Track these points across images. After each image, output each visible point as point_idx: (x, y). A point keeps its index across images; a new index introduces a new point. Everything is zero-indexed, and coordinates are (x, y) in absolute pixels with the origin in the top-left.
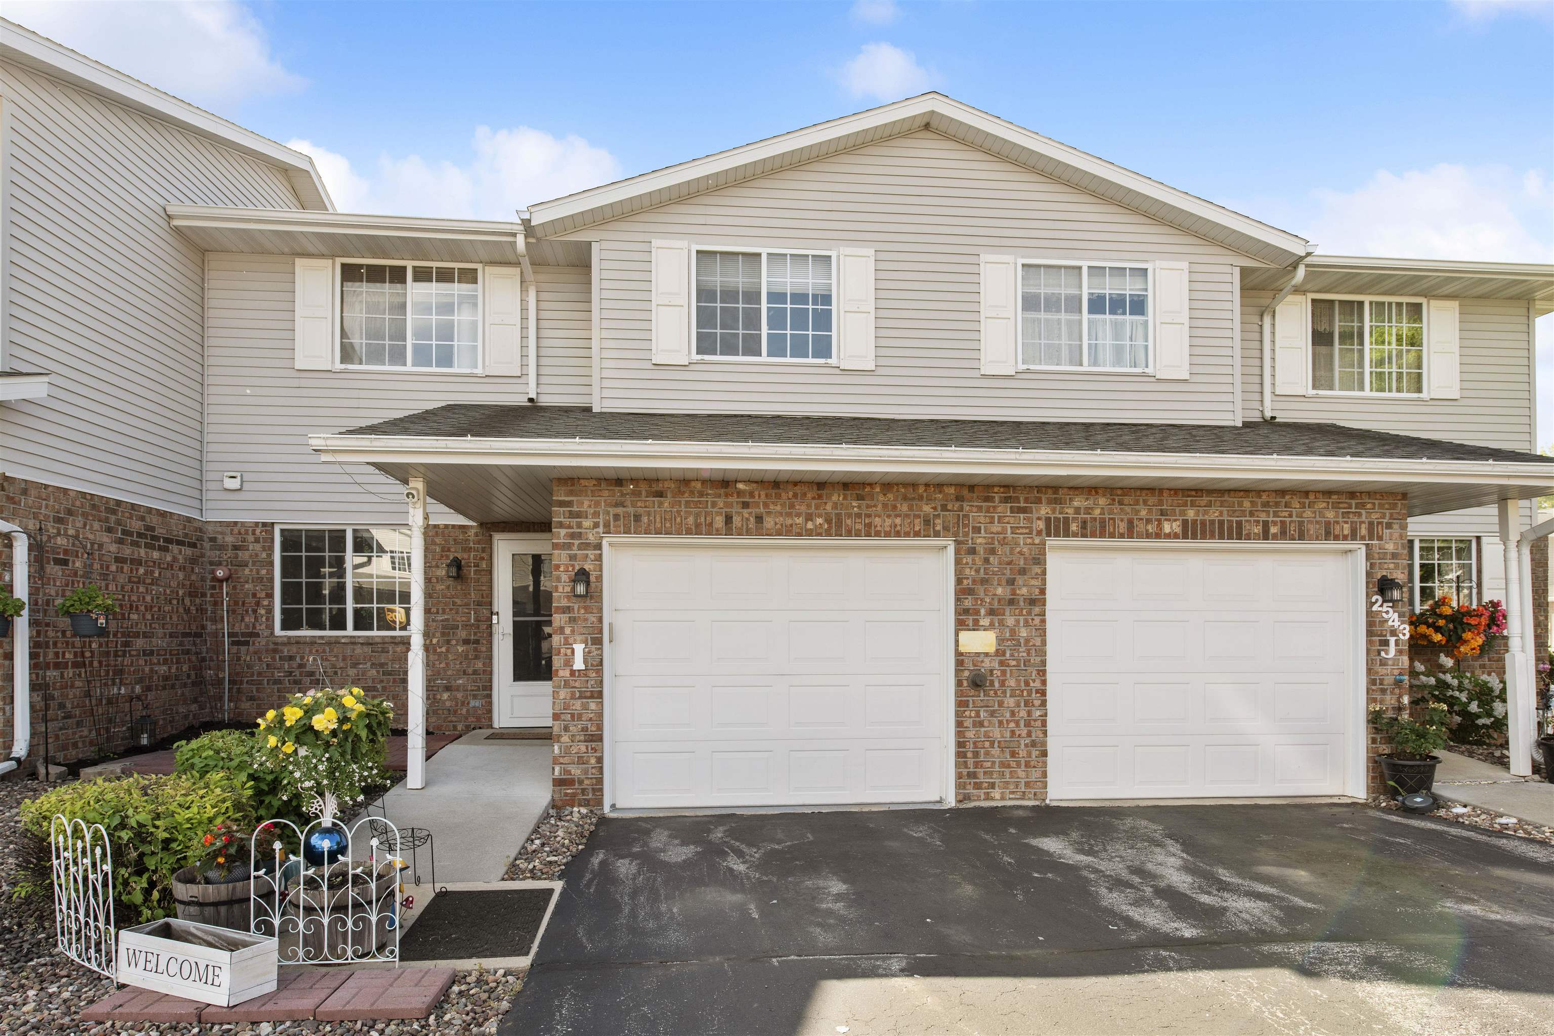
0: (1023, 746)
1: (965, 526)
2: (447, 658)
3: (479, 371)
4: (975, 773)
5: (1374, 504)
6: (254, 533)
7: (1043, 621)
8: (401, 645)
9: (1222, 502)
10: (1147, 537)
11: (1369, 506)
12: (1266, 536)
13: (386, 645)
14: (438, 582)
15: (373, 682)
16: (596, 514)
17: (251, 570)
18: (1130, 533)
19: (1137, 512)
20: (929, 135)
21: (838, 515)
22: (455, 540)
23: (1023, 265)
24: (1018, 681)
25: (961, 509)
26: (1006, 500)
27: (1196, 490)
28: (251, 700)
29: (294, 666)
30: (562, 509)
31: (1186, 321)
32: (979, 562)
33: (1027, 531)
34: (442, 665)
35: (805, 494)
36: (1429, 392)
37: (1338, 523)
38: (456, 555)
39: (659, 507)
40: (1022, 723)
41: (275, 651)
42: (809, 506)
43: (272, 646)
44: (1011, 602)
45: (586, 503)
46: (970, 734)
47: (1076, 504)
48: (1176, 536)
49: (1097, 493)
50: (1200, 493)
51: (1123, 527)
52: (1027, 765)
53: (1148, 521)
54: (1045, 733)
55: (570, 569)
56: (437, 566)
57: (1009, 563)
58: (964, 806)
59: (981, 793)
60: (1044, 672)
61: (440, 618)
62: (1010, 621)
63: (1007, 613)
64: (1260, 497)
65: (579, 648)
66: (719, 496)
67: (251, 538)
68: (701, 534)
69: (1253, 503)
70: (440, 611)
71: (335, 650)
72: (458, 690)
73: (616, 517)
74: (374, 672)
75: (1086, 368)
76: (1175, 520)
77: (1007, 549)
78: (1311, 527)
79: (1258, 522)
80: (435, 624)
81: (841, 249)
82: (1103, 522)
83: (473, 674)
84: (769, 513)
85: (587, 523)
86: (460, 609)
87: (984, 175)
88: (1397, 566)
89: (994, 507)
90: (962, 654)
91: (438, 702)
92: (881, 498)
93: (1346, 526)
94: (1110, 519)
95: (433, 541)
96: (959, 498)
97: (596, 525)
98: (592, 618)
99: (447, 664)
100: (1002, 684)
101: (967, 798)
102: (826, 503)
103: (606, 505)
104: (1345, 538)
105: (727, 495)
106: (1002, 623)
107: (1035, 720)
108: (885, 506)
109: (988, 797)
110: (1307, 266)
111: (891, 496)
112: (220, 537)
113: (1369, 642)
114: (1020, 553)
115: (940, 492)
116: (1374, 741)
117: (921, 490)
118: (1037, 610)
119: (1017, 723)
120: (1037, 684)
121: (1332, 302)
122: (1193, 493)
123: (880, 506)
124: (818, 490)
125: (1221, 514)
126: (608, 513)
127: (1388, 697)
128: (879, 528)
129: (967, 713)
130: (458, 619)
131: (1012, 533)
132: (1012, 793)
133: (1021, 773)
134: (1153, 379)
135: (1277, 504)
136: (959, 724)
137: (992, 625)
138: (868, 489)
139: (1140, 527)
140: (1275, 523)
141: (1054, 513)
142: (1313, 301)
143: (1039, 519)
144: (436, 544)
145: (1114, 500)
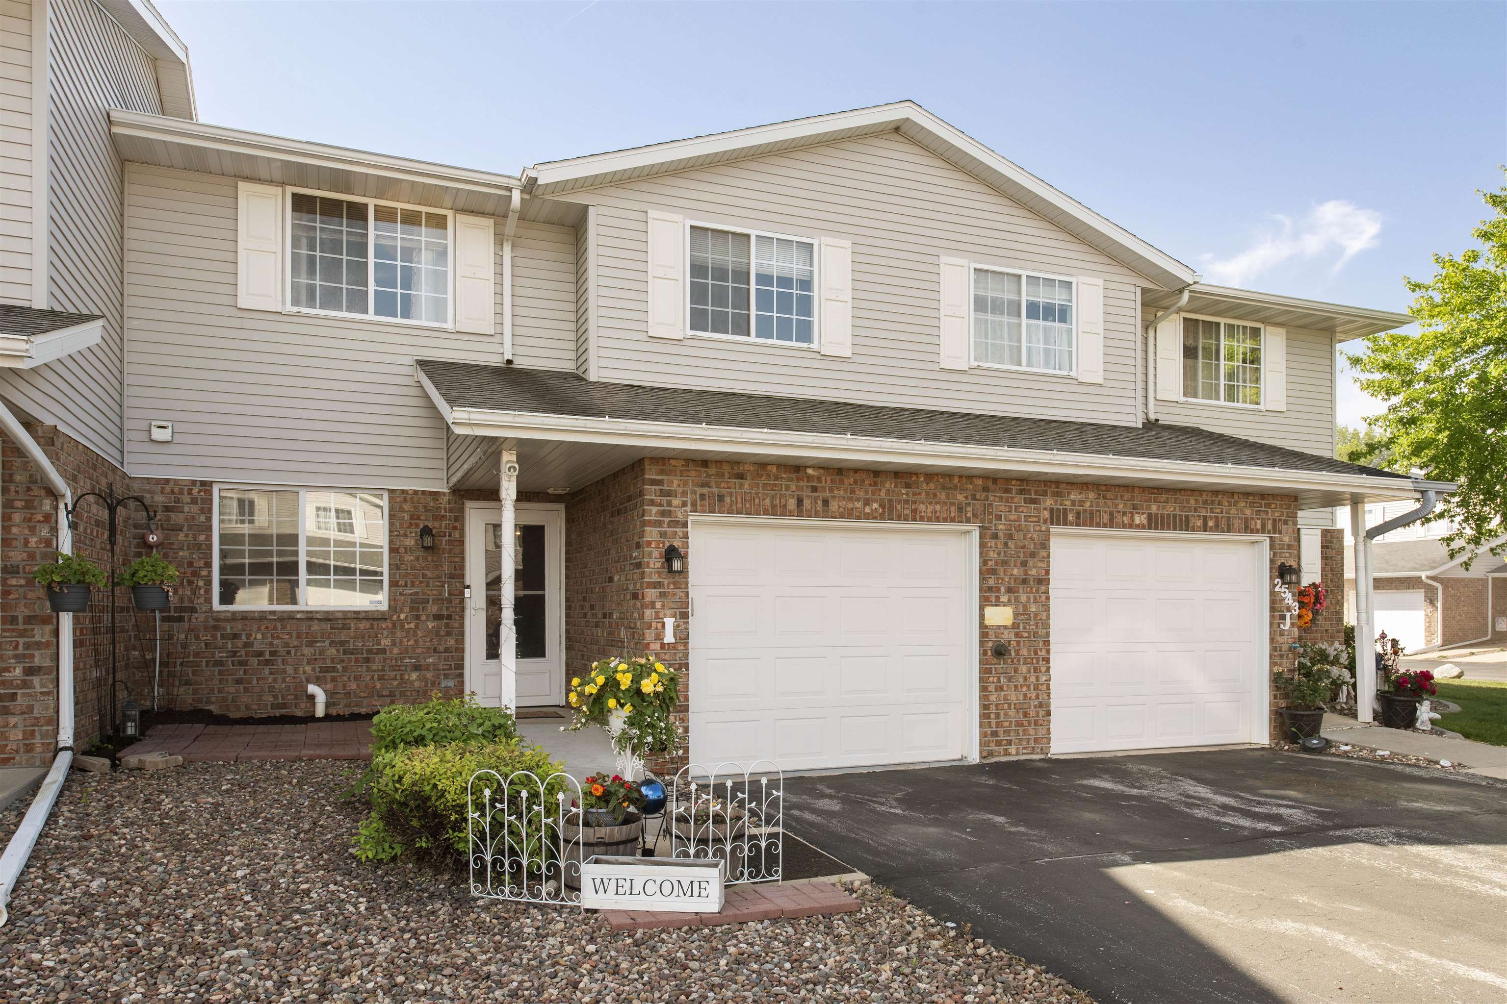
0: (1032, 707)
1: (990, 513)
2: (415, 634)
3: (449, 326)
4: (996, 732)
5: (1276, 504)
6: (190, 492)
7: (1048, 598)
8: (364, 621)
9: (1175, 499)
10: (1123, 528)
11: (1273, 506)
12: (1205, 528)
13: (348, 621)
14: (406, 552)
15: (332, 660)
16: (684, 494)
17: (187, 536)
18: (1111, 524)
19: (1116, 506)
20: (895, 137)
21: (890, 501)
22: (425, 507)
23: (975, 269)
24: (1029, 650)
25: (987, 499)
26: (1021, 492)
27: (1158, 489)
28: (186, 684)
29: (239, 645)
30: (653, 488)
31: (1101, 332)
32: (1000, 546)
33: (1036, 519)
34: (411, 643)
35: (863, 481)
36: (1265, 405)
37: (1252, 519)
38: (426, 523)
39: (740, 488)
40: (1032, 687)
41: (216, 628)
42: (866, 492)
43: (212, 623)
44: (1024, 581)
45: (676, 482)
46: (993, 698)
47: (1072, 497)
48: (1144, 527)
49: (1088, 488)
50: (1160, 491)
51: (1106, 518)
52: (1036, 723)
53: (1124, 514)
54: (1049, 695)
55: (661, 545)
56: (405, 535)
57: (1023, 547)
58: (988, 761)
59: (1001, 749)
60: (1048, 642)
61: (408, 591)
62: (1023, 598)
63: (1021, 591)
64: (1201, 496)
65: (670, 622)
66: (792, 480)
67: (186, 498)
68: (777, 515)
69: (1196, 501)
70: (409, 584)
71: (288, 627)
72: (427, 669)
73: (702, 497)
74: (333, 651)
75: (1024, 368)
76: (1143, 513)
77: (1021, 535)
78: (1235, 522)
79: (1200, 516)
80: (403, 598)
81: (822, 238)
82: (1091, 513)
83: (445, 652)
84: (833, 497)
85: (676, 502)
86: (431, 581)
87: (943, 182)
88: (1291, 556)
89: (1012, 498)
90: (986, 627)
91: (405, 683)
92: (925, 487)
93: (1258, 522)
94: (1097, 511)
95: (401, 507)
96: (985, 489)
97: (684, 504)
98: (680, 593)
99: (416, 641)
100: (1017, 652)
101: (991, 754)
102: (880, 490)
103: (693, 485)
104: (1258, 532)
105: (798, 479)
106: (1017, 599)
107: (1042, 685)
108: (927, 494)
109: (1007, 753)
110: (1190, 291)
111: (932, 485)
112: (148, 496)
113: (1272, 617)
114: (1032, 539)
115: (971, 483)
116: (1275, 697)
117: (956, 480)
118: (1043, 588)
119: (1029, 687)
120: (1043, 653)
121: (1197, 321)
122: (1156, 491)
123: (924, 494)
124: (874, 477)
125: (1175, 510)
126: (695, 492)
127: (1285, 661)
128: (922, 514)
129: (991, 679)
130: (429, 592)
131: (1025, 521)
132: (1024, 748)
133: (1032, 732)
134: (1075, 382)
135: (1213, 502)
136: (983, 689)
137: (1009, 601)
138: (914, 478)
139: (1118, 518)
140: (1211, 518)
141: (1056, 504)
142: (1185, 319)
143: (1045, 509)
144: (403, 511)
145: (1099, 495)
